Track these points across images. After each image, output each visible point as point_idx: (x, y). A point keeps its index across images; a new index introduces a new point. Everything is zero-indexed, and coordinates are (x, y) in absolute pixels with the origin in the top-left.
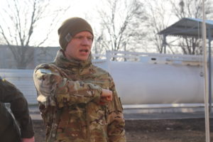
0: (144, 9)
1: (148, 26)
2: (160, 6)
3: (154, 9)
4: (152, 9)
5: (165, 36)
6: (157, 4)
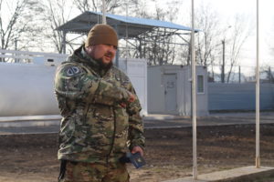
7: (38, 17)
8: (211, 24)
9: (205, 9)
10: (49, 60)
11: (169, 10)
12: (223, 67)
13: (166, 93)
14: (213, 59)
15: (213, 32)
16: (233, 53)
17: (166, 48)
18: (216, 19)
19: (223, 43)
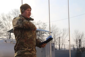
0: (3, 24)
1: (4, 31)
2: (8, 23)
3: (6, 24)
4: (5, 24)
5: (10, 33)
6: (7, 22)
7: (2, 30)
8: (56, 32)
9: (54, 27)
10: (5, 41)
11: (43, 28)
12: (59, 45)
13: (42, 52)
14: (56, 43)
15: (56, 34)
16: (63, 41)
17: (42, 39)
18: (57, 30)
19: (59, 38)
